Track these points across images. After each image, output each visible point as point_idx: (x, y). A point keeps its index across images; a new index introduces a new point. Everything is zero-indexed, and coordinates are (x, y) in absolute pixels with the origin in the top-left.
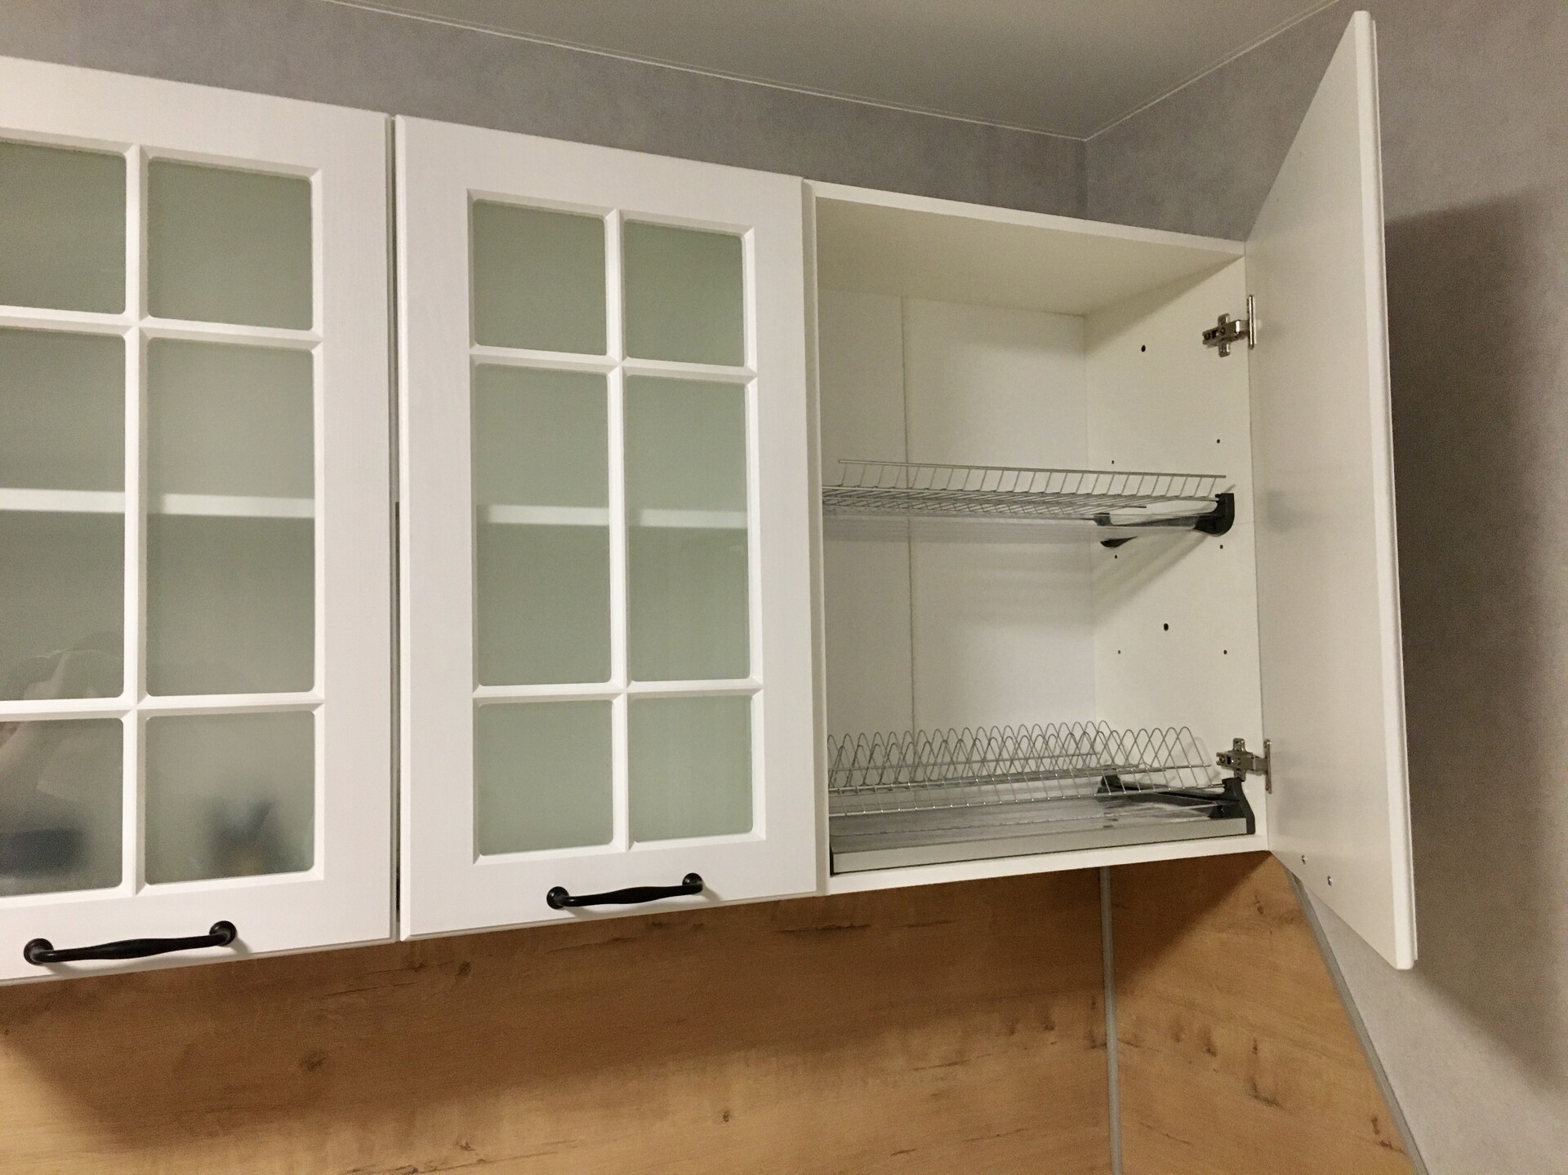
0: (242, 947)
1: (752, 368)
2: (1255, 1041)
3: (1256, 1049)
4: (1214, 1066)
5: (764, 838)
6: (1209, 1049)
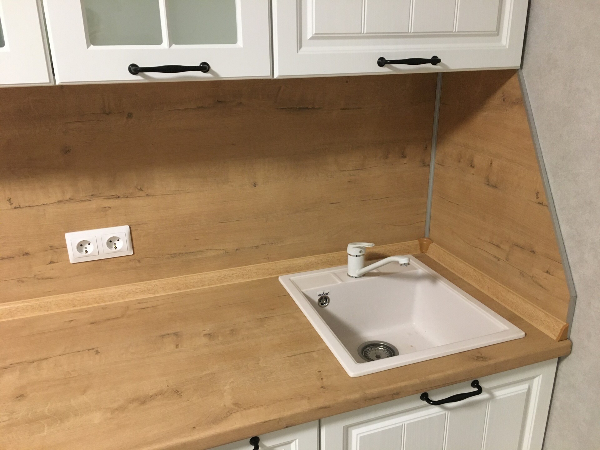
2: (492, 161)
3: (491, 164)
4: (473, 172)
5: (242, 47)
6: (472, 165)
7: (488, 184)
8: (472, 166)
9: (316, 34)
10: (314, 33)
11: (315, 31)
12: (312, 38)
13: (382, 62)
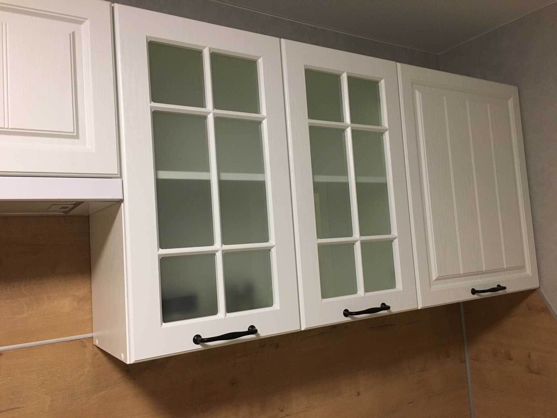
0: (258, 335)
1: (386, 127)
2: (529, 353)
3: (529, 356)
4: (512, 364)
5: (402, 290)
6: (509, 358)
7: (530, 371)
8: (511, 359)
9: (438, 277)
10: (437, 277)
11: (438, 275)
12: (436, 280)
13: (474, 292)
